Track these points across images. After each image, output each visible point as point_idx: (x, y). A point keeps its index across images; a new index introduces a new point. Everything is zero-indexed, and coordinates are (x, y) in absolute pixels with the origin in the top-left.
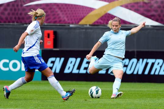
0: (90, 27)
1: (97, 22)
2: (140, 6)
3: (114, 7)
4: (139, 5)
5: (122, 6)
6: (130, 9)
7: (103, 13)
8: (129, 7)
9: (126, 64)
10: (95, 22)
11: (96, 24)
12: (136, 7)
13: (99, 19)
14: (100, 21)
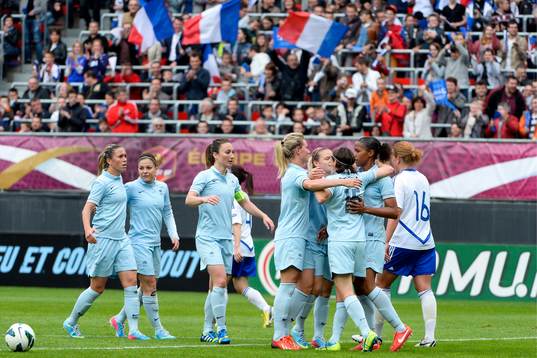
0: (6, 193)
1: (17, 185)
2: (90, 159)
3: (45, 159)
4: (88, 156)
5: (59, 158)
6: (73, 164)
7: (27, 170)
8: (72, 160)
9: (66, 257)
10: (14, 185)
11: (16, 188)
12: (83, 159)
13: (20, 181)
14: (22, 183)
